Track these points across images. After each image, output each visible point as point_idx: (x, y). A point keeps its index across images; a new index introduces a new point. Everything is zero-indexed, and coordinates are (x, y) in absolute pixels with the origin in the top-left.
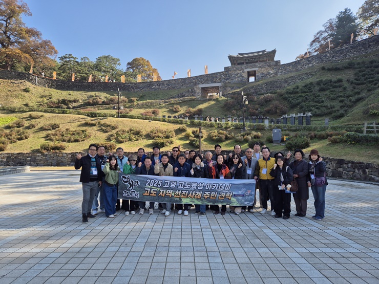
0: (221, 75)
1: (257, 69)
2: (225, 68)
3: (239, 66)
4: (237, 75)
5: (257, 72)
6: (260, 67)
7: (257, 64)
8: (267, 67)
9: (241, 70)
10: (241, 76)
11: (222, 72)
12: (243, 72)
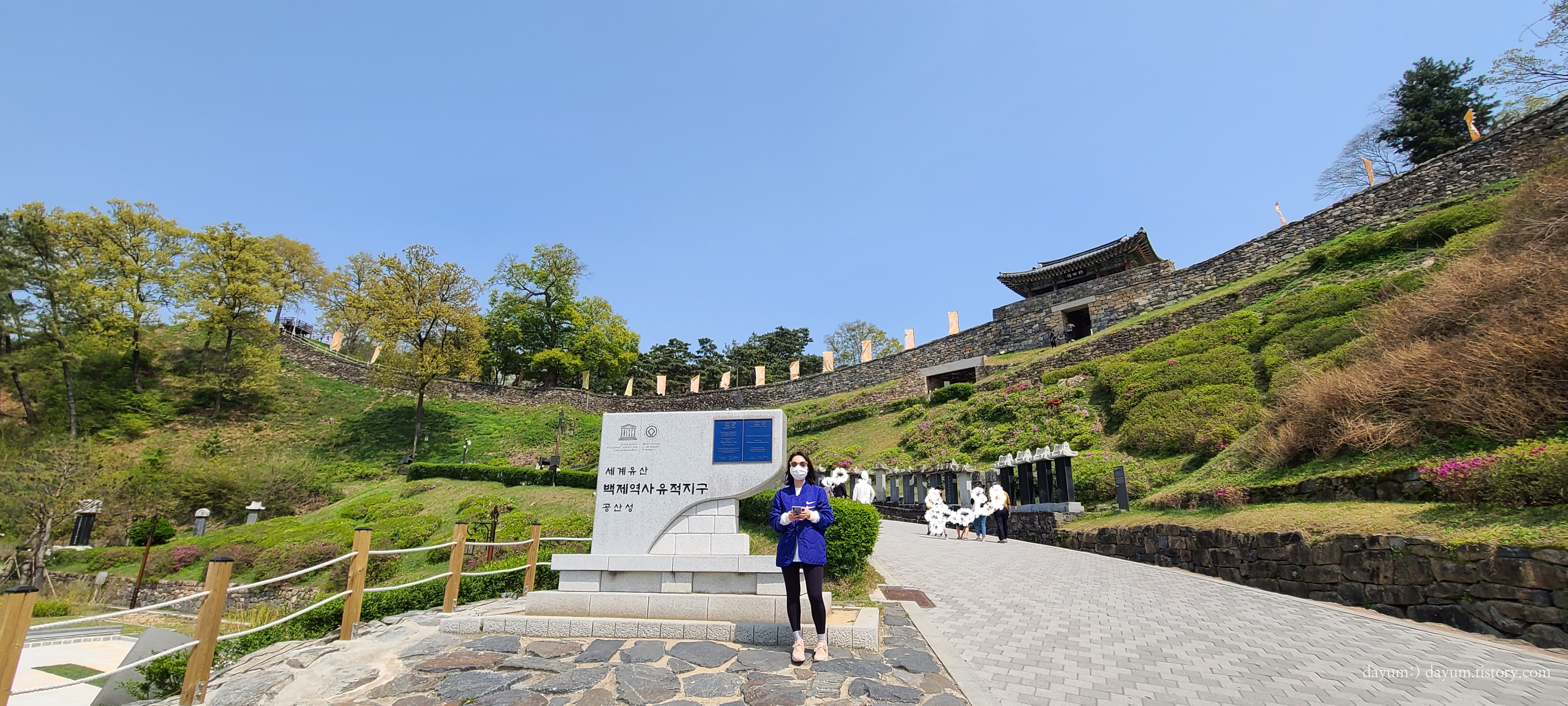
0: (985, 333)
1: (1093, 298)
2: (996, 312)
3: (1035, 300)
4: (1031, 326)
5: (1090, 309)
6: (1099, 293)
7: (1089, 285)
8: (1123, 289)
9: (1041, 311)
10: (1044, 328)
11: (988, 324)
12: (1049, 314)
